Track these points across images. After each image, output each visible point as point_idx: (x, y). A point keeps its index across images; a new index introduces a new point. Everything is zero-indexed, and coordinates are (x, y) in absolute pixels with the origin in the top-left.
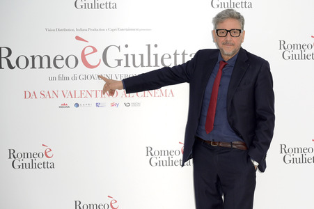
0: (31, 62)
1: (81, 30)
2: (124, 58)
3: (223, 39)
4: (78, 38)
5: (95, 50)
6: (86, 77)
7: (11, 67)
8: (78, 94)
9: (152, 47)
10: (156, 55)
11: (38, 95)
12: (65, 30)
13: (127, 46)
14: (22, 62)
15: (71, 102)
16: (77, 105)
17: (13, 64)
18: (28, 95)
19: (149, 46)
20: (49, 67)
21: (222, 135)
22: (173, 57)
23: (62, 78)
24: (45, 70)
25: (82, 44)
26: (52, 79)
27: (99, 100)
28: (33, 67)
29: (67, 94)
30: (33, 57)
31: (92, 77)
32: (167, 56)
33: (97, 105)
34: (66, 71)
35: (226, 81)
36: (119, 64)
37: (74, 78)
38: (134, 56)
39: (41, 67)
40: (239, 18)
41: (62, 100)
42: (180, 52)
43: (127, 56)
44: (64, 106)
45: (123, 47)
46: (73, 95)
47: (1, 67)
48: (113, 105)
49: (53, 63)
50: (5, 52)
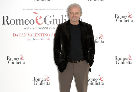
0: (16, 22)
1: (36, 9)
4: (34, 13)
5: (41, 18)
6: (38, 28)
8: (34, 35)
11: (19, 35)
12: (29, 9)
13: (54, 16)
15: (31, 38)
16: (34, 39)
17: (9, 23)
18: (15, 35)
20: (23, 24)
23: (28, 28)
25: (36, 15)
26: (24, 29)
27: (42, 37)
28: (17, 24)
29: (30, 35)
30: (17, 20)
31: (40, 28)
34: (29, 26)
36: (51, 23)
37: (33, 29)
38: (56, 20)
39: (20, 24)
41: (28, 37)
43: (54, 20)
44: (29, 39)
46: (32, 35)
47: (4, 24)
48: (48, 39)
49: (24, 22)
50: (6, 18)
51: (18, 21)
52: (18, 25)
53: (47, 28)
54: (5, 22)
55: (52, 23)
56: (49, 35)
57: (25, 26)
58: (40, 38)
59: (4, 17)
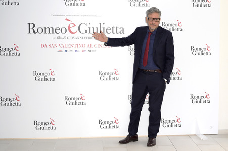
0: (44, 30)
1: (68, 15)
2: (89, 29)
3: (151, 22)
4: (67, 19)
5: (75, 25)
6: (70, 38)
7: (35, 33)
8: (67, 46)
9: (102, 24)
10: (104, 28)
11: (48, 46)
12: (60, 15)
13: (90, 23)
14: (40, 30)
15: (63, 49)
16: (66, 51)
17: (36, 31)
18: (43, 46)
19: (100, 23)
20: (53, 33)
21: (150, 67)
22: (112, 29)
23: (59, 38)
24: (51, 34)
25: (69, 22)
26: (54, 38)
27: (76, 49)
28: (45, 33)
29: (61, 46)
30: (45, 28)
31: (73, 38)
32: (109, 28)
33: (76, 51)
34: (61, 35)
35: (152, 42)
36: (86, 32)
37: (65, 38)
38: (93, 28)
39: (49, 33)
40: (159, 12)
41: (58, 48)
42: (115, 27)
43: (90, 28)
44: (60, 51)
45: (88, 24)
46: (64, 46)
47: (30, 32)
48: (83, 51)
49: (55, 31)
50: (32, 26)
51: (47, 30)
52: (47, 34)
53: (82, 38)
54: (31, 30)
55: (88, 31)
56: (84, 46)
57: (55, 35)
58: (74, 49)
59: (29, 24)
